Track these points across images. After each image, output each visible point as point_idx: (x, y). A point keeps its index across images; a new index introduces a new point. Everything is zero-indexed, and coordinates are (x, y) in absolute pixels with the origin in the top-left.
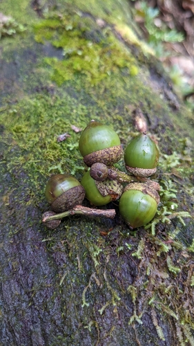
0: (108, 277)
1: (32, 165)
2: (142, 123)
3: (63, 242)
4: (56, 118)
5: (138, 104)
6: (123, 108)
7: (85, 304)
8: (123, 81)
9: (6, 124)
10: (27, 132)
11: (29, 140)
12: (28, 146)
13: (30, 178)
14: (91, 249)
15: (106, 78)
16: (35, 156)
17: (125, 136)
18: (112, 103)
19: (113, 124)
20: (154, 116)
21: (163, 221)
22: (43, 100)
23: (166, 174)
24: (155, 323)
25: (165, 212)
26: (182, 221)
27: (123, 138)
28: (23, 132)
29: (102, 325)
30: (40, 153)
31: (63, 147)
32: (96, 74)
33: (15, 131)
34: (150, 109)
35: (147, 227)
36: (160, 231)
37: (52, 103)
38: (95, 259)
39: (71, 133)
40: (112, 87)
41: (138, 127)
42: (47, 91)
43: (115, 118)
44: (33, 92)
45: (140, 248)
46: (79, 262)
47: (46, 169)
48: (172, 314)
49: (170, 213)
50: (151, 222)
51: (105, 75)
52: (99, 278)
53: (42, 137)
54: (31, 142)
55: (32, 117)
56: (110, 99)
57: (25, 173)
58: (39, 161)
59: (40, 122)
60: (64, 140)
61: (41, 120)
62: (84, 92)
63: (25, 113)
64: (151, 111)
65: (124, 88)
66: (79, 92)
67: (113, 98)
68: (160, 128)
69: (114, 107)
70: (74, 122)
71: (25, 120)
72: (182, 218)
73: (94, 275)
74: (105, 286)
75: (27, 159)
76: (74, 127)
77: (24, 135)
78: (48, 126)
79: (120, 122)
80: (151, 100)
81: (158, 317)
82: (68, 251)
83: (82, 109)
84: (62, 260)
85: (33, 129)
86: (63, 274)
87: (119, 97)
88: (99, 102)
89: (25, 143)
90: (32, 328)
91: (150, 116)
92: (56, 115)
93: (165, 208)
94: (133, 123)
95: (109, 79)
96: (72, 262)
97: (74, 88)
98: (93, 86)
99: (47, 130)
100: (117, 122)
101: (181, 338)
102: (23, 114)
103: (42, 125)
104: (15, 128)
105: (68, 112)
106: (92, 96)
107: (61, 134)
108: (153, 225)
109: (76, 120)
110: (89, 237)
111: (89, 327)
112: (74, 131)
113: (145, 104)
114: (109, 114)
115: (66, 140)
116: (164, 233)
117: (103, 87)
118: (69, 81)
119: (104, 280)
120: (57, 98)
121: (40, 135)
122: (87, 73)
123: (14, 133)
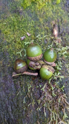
0: (32, 95)
1: (11, 50)
2: (56, 32)
3: (19, 82)
4: (21, 28)
5: (57, 21)
6: (50, 22)
7: (24, 102)
8: (53, 7)
9: (2, 29)
10: (10, 34)
11: (10, 38)
12: (10, 41)
13: (9, 55)
14: (28, 85)
15: (45, 6)
16: (12, 46)
17: (48, 38)
18: (46, 20)
19: (44, 31)
20: (62, 27)
21: (54, 78)
22: (17, 18)
23: (60, 58)
24: (44, 111)
25: (56, 75)
26: (61, 79)
27: (47, 39)
28: (8, 34)
29: (29, 109)
30: (14, 45)
31: (22, 43)
32: (41, 4)
33: (5, 33)
34: (61, 23)
35: (48, 80)
36: (52, 81)
37: (20, 20)
38: (28, 90)
39: (26, 36)
40: (47, 11)
41: (54, 34)
42: (19, 13)
43: (45, 28)
44: (13, 13)
45: (44, 87)
46: (24, 88)
47: (16, 53)
48: (50, 109)
49: (57, 76)
50: (49, 79)
51: (45, 4)
52: (29, 95)
53: (15, 37)
54: (11, 39)
55: (12, 27)
56: (45, 17)
57: (8, 53)
58: (13, 48)
59: (15, 30)
60: (23, 40)
61: (15, 29)
62: (35, 13)
63: (9, 24)
64: (62, 25)
65: (52, 11)
66: (32, 13)
67: (46, 17)
68: (63, 34)
69: (46, 22)
70: (28, 30)
71: (9, 28)
72: (61, 78)
73: (28, 93)
74: (31, 98)
75: (9, 47)
76: (28, 34)
77: (9, 36)
78: (18, 32)
79: (47, 30)
80: (63, 18)
81: (46, 109)
82: (21, 85)
83: (33, 23)
84: (18, 87)
85: (12, 33)
86: (18, 91)
87: (49, 17)
88: (40, 19)
89: (9, 39)
90: (8, 106)
91: (60, 28)
92: (21, 27)
93: (56, 73)
94: (52, 31)
95: (46, 6)
96: (22, 88)
97: (31, 10)
98: (39, 10)
99: (17, 34)
100: (46, 30)
101: (51, 116)
102: (8, 25)
103: (16, 31)
104: (5, 32)
105: (26, 25)
106: (38, 15)
107: (22, 37)
108: (50, 80)
109: (29, 29)
110: (28, 81)
111: (25, 109)
112: (28, 35)
113: (60, 20)
114: (44, 25)
115: (24, 40)
116: (54, 82)
117: (43, 10)
118: (29, 7)
119: (31, 96)
120: (22, 17)
121: (14, 36)
122: (37, 2)
123: (5, 34)
